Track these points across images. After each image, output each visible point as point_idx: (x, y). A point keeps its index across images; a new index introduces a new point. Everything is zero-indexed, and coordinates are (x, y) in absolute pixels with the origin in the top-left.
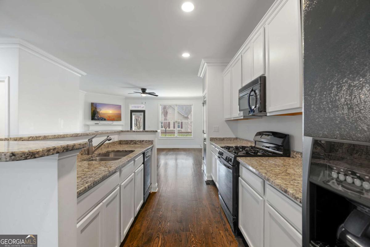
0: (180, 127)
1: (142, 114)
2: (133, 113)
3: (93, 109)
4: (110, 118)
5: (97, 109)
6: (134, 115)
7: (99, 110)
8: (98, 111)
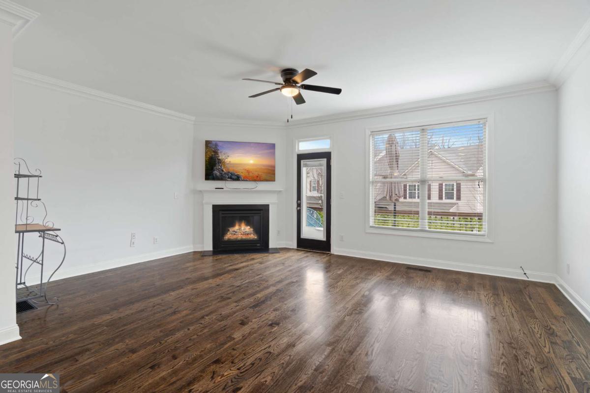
0: (455, 198)
1: (324, 161)
2: (302, 162)
3: (210, 154)
4: (251, 174)
5: (220, 155)
6: (306, 165)
7: (223, 157)
8: (220, 158)
